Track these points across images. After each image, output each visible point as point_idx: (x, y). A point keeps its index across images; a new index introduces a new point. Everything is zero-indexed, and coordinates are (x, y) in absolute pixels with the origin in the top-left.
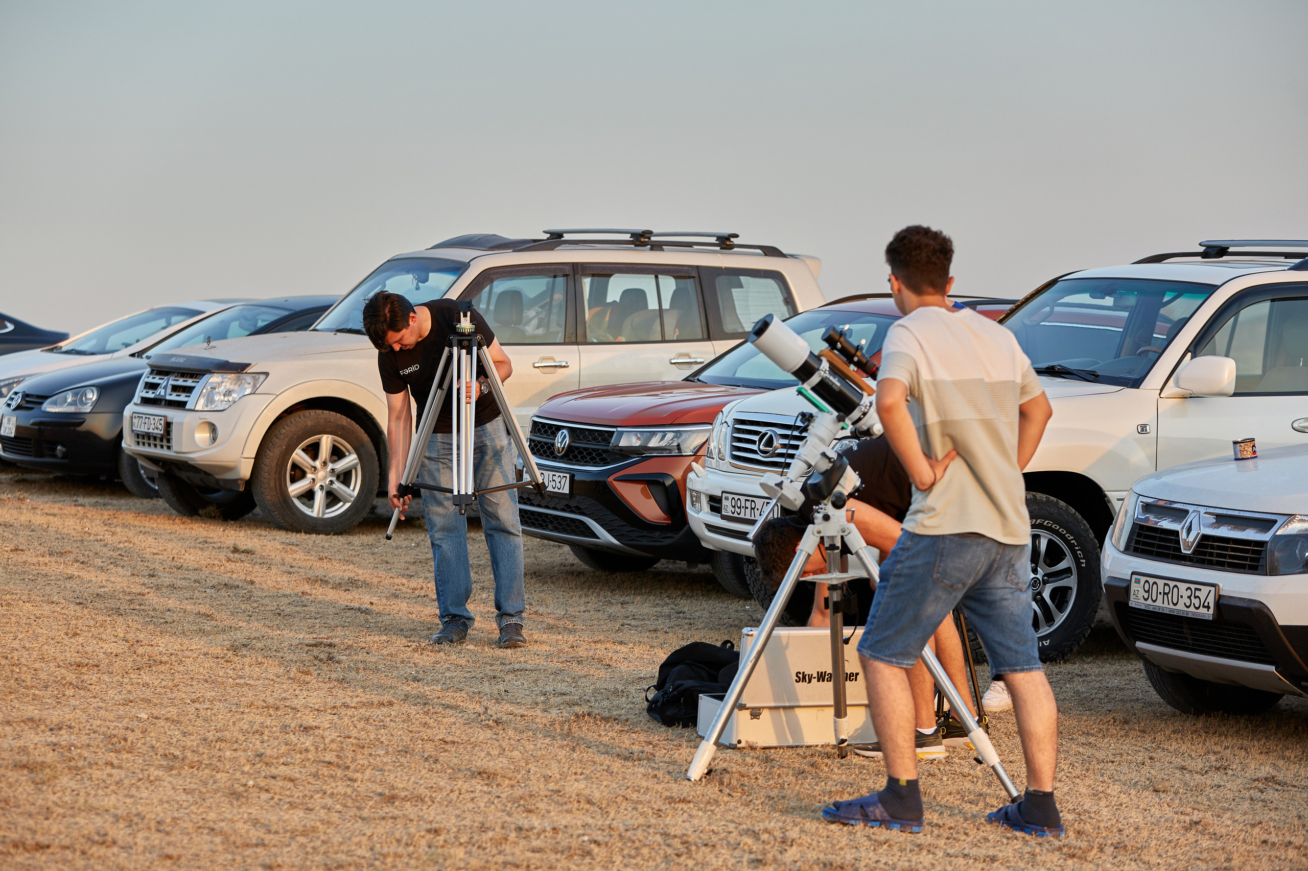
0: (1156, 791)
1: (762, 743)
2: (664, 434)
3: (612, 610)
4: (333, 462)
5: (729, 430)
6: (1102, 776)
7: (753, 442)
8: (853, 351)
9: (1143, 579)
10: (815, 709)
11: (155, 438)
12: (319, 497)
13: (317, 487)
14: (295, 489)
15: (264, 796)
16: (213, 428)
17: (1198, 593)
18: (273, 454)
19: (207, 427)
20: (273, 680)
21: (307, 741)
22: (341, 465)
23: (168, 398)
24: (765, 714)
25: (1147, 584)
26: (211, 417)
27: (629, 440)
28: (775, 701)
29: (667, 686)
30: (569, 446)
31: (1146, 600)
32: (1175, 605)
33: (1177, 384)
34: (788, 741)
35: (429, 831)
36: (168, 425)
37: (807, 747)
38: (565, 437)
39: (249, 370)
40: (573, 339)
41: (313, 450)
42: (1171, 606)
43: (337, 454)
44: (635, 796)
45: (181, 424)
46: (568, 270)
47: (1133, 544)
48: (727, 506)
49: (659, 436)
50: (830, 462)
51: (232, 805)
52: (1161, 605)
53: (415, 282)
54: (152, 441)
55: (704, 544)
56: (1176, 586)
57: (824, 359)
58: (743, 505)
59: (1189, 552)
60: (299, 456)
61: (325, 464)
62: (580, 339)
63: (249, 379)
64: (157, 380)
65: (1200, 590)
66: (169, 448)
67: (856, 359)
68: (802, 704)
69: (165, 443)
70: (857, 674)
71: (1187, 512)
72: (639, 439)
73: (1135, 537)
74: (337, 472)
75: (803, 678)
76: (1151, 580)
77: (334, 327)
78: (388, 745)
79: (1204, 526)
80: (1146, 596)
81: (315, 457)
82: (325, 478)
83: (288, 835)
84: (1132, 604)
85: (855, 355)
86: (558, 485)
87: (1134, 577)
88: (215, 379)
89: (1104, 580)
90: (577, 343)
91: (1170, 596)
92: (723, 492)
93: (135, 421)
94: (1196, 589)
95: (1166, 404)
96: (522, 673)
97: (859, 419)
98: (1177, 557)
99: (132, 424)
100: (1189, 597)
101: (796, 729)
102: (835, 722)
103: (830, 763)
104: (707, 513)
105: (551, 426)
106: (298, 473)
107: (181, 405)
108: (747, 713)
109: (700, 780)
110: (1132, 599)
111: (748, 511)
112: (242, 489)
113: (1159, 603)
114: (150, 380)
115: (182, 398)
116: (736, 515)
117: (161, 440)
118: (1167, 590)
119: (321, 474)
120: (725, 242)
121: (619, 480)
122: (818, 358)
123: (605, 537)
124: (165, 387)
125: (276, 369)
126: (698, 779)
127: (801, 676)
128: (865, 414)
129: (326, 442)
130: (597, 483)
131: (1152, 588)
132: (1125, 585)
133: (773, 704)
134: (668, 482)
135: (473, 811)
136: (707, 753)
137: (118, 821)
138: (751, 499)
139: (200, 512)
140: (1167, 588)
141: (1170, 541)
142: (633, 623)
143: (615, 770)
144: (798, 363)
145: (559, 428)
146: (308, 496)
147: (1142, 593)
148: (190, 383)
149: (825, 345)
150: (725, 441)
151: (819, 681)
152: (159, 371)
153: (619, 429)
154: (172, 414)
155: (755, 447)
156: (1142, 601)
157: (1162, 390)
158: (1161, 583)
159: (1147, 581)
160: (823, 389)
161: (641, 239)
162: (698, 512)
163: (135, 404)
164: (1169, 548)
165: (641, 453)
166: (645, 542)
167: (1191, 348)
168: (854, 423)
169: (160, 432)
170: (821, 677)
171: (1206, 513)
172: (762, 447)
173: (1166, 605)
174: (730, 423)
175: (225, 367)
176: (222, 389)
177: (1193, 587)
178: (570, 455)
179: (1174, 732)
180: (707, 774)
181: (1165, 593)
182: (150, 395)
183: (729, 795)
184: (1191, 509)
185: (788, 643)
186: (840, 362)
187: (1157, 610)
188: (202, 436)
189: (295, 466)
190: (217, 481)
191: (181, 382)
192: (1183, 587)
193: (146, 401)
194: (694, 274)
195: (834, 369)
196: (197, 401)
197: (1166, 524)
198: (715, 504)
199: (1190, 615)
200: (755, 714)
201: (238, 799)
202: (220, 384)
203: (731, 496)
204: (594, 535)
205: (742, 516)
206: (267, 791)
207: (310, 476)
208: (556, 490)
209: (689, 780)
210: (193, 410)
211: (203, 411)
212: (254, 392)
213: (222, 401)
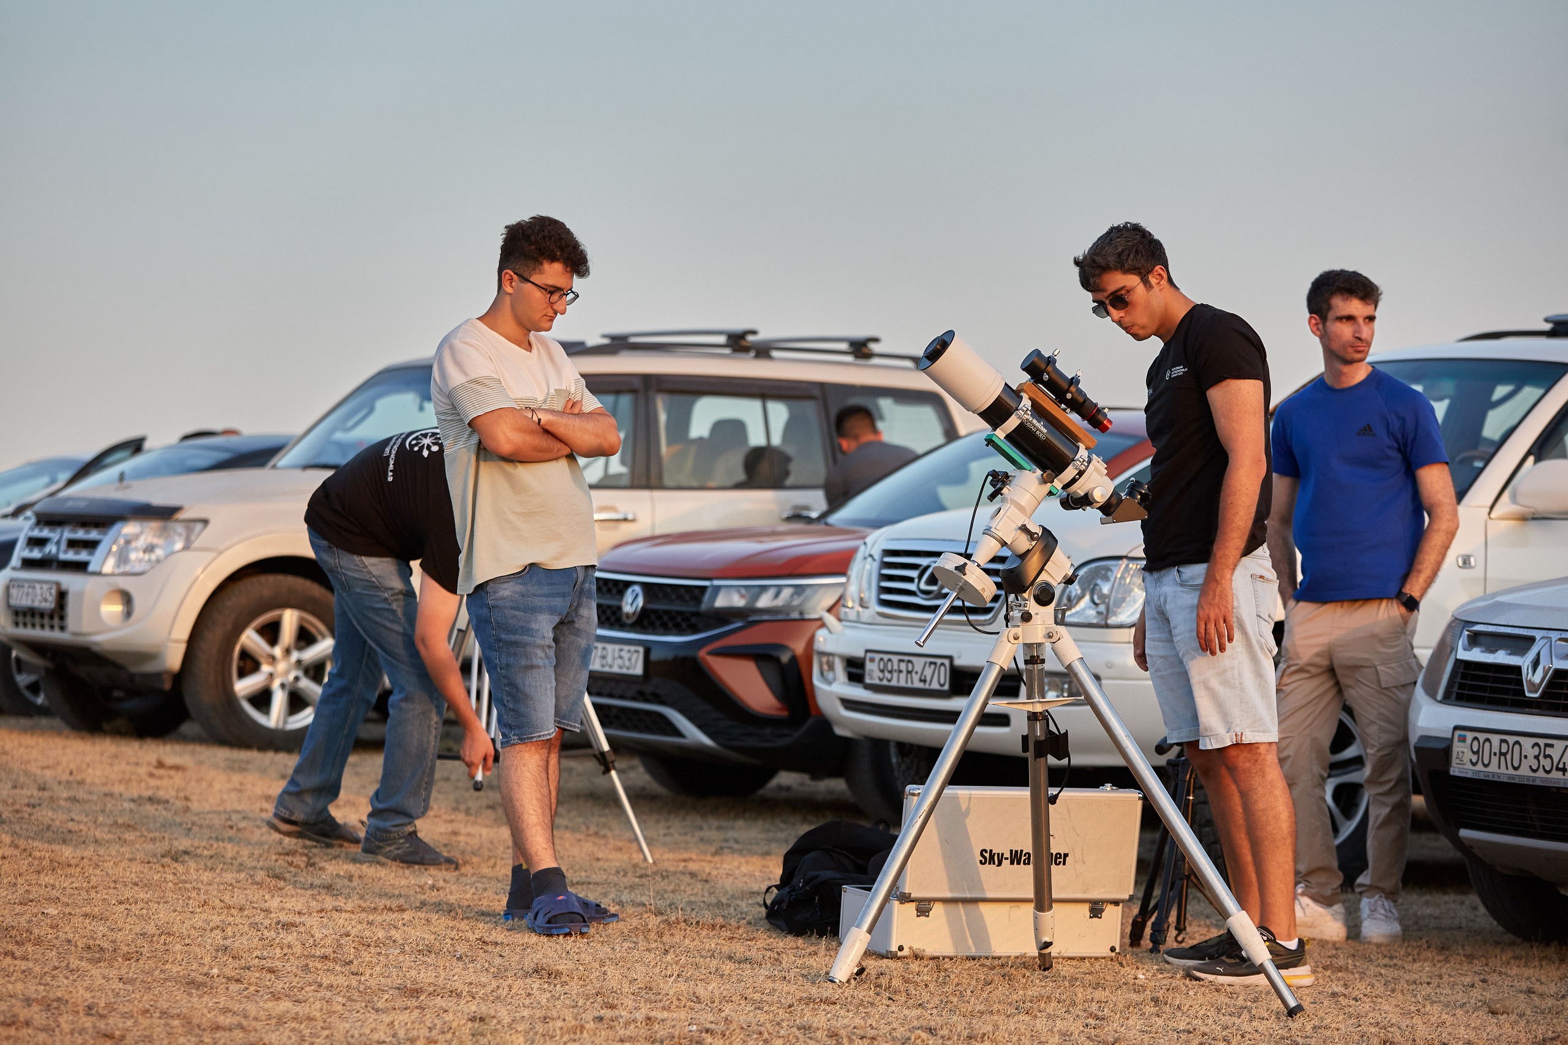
0: (1494, 1013)
1: (930, 951)
2: (779, 589)
3: (706, 834)
4: (300, 649)
5: (876, 565)
6: (1415, 996)
7: (910, 580)
8: (1065, 386)
9: (1470, 736)
10: (1007, 906)
11: (42, 615)
12: (279, 700)
13: (276, 685)
14: (244, 686)
15: (234, 987)
16: (127, 599)
17: (1549, 751)
18: (214, 636)
19: (118, 598)
20: (231, 885)
21: (290, 938)
22: (311, 654)
23: (63, 556)
24: (938, 910)
25: (1475, 743)
26: (126, 583)
27: (729, 598)
28: (951, 890)
29: (795, 880)
30: (643, 609)
31: (1474, 764)
32: (1516, 769)
33: (1514, 499)
34: (969, 948)
35: (473, 1019)
36: (62, 596)
37: (994, 958)
38: (637, 596)
39: (182, 515)
40: (644, 482)
41: (271, 632)
42: (1511, 771)
43: (305, 638)
44: (757, 996)
45: (81, 595)
46: (637, 384)
47: (1455, 689)
48: (873, 672)
49: (771, 592)
50: (1032, 539)
51: (190, 994)
52: (1497, 770)
53: (418, 400)
54: (37, 620)
55: (839, 731)
56: (1517, 742)
57: (1025, 396)
58: (895, 667)
59: (1537, 695)
60: (250, 638)
61: (287, 652)
62: (653, 481)
63: (180, 528)
64: (45, 533)
65: (1552, 746)
66: (62, 628)
67: (1069, 396)
68: (989, 895)
69: (56, 621)
70: (1066, 855)
71: (1532, 640)
72: (742, 596)
73: (1458, 680)
74: (305, 663)
75: (990, 858)
76: (1482, 737)
77: (303, 462)
78: (403, 945)
79: (1557, 657)
80: (1474, 759)
81: (273, 640)
82: (287, 672)
83: (274, 1021)
84: (1455, 770)
85: (1067, 391)
86: (627, 663)
87: (1458, 733)
88: (130, 528)
89: (1413, 740)
90: (648, 486)
91: (1509, 757)
92: (867, 651)
93: (14, 592)
94: (1547, 745)
95: (1500, 527)
96: (585, 887)
97: (1074, 481)
98: (1518, 702)
99: (8, 597)
100: (1537, 757)
101: (980, 932)
102: (1036, 918)
103: (1028, 974)
104: (844, 683)
105: (616, 582)
106: (249, 664)
107: (81, 567)
108: (911, 907)
109: (848, 981)
110: (1454, 764)
111: (903, 676)
112: (167, 685)
113: (1493, 768)
114: (36, 533)
115: (83, 556)
116: (885, 682)
117: (51, 617)
118: (1504, 749)
119: (281, 666)
120: (860, 349)
121: (713, 653)
122: (1017, 394)
123: (694, 734)
124: (58, 543)
125: (220, 515)
126: (844, 980)
127: (987, 855)
128: (1081, 473)
129: (290, 619)
130: (684, 659)
131: (1481, 748)
132: (1443, 745)
133: (948, 895)
134: (785, 658)
135: (531, 1006)
136: (858, 944)
137: (29, 1005)
138: (906, 658)
139: (105, 726)
140: (1504, 746)
141: (1509, 681)
142: (736, 846)
143: (726, 973)
144: (987, 400)
145: (628, 584)
146: (262, 700)
147: (1469, 756)
148: (93, 535)
149: (1026, 377)
150: (869, 583)
151: (1012, 863)
152: (48, 520)
153: (716, 583)
154: (69, 581)
155: (912, 587)
156: (1469, 766)
157: (1492, 507)
158: (1495, 739)
159: (1476, 738)
160: (1022, 438)
161: (738, 342)
162: (830, 683)
163: (14, 569)
164: (1506, 691)
165: (745, 615)
166: (751, 742)
167: (1535, 450)
168: (1066, 487)
169: (50, 604)
170: (1016, 857)
171: (1561, 639)
172: (923, 586)
173: (1503, 770)
174: (877, 555)
175: (145, 512)
176: (141, 543)
177: (1542, 742)
178: (645, 621)
179: (1515, 958)
180: (858, 974)
181: (1501, 754)
182: (36, 554)
183: (890, 999)
184: (1538, 634)
185: (968, 809)
186: (1048, 402)
187: (1490, 778)
188: (112, 609)
189: (245, 655)
190: (132, 677)
191: (80, 534)
192: (1527, 742)
193: (28, 564)
194: (816, 392)
195: (1037, 409)
196: (104, 561)
197: (1501, 657)
198: (855, 669)
199: (1538, 783)
200: (923, 907)
201: (198, 989)
202: (137, 537)
203: (877, 657)
204: (677, 733)
205: (894, 683)
206: (238, 981)
207: (266, 668)
208: (624, 671)
209: (832, 981)
210: (99, 574)
211: (112, 575)
212: (186, 548)
213: (140, 561)
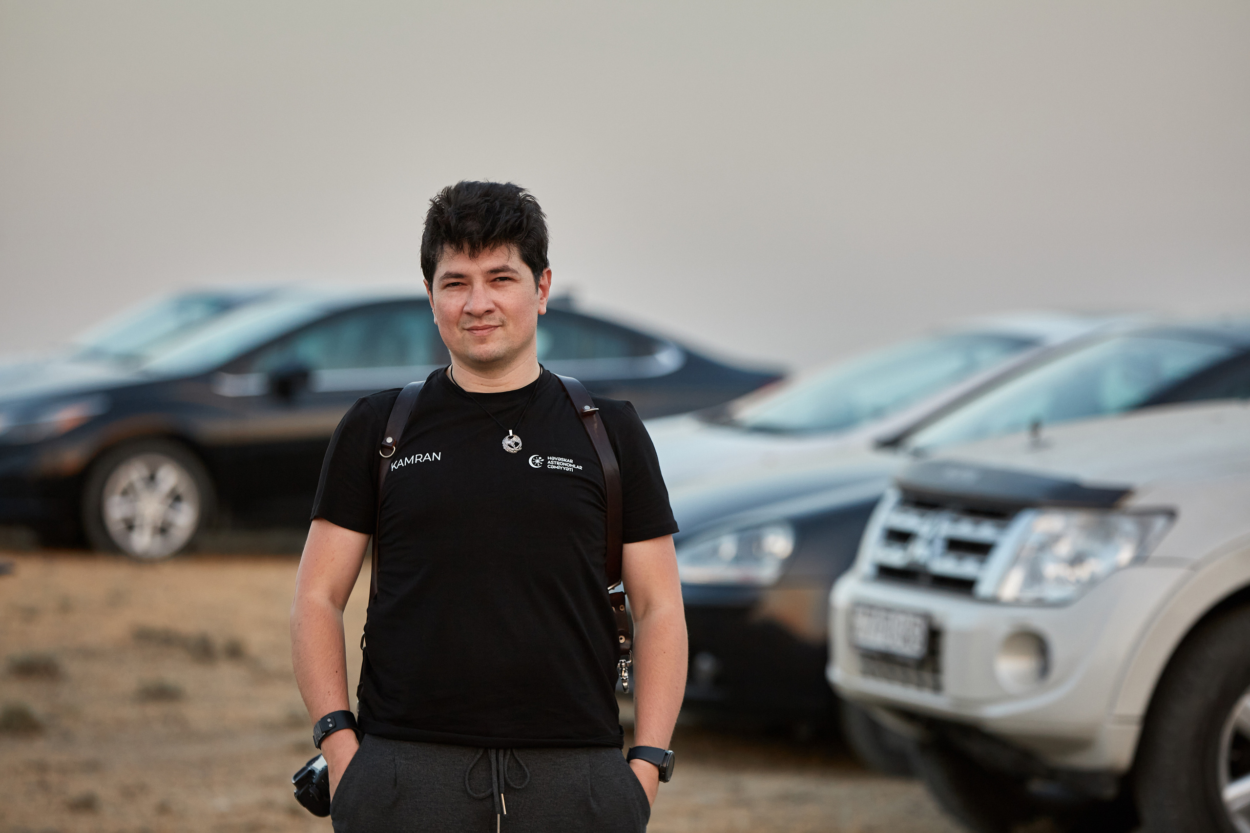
11: (903, 664)
16: (1039, 648)
19: (1025, 646)
23: (935, 566)
26: (1039, 620)
36: (935, 635)
39: (1130, 504)
45: (964, 635)
54: (897, 671)
63: (1127, 525)
64: (911, 523)
66: (936, 688)
69: (927, 676)
88: (1047, 522)
93: (862, 622)
99: (851, 628)
107: (965, 588)
114: (898, 522)
115: (966, 568)
117: (919, 668)
124: (930, 542)
125: (1196, 502)
148: (988, 532)
152: (918, 499)
154: (946, 610)
163: (862, 580)
169: (917, 648)
175: (1069, 496)
176: (1064, 549)
182: (896, 557)
191: (966, 530)
193: (884, 574)
196: (1003, 578)
202: (1053, 539)
210: (993, 601)
211: (1017, 603)
212: (1139, 559)
213: (1060, 581)
